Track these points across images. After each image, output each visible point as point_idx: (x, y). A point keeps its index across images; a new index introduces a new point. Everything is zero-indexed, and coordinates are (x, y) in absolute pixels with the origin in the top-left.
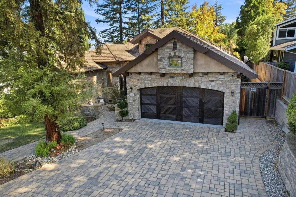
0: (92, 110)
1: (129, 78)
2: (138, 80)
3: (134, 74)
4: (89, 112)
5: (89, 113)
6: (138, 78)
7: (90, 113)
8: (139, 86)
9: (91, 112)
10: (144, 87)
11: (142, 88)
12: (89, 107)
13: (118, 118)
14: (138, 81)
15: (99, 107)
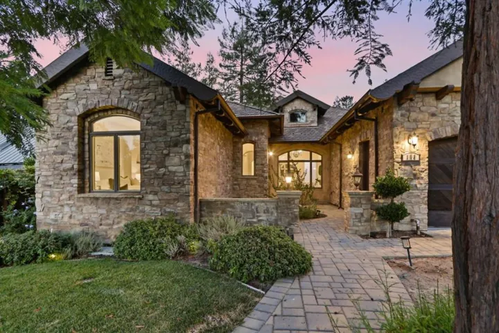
0: (267, 211)
1: (404, 112)
2: (433, 115)
3: (420, 100)
4: (254, 218)
5: (255, 220)
6: (433, 110)
7: (260, 221)
8: (435, 133)
9: (263, 217)
10: (449, 134)
11: (444, 136)
12: (257, 205)
13: (357, 228)
14: (433, 119)
15: (294, 199)
